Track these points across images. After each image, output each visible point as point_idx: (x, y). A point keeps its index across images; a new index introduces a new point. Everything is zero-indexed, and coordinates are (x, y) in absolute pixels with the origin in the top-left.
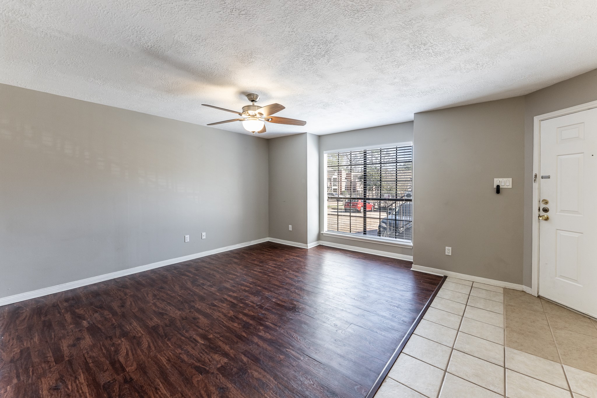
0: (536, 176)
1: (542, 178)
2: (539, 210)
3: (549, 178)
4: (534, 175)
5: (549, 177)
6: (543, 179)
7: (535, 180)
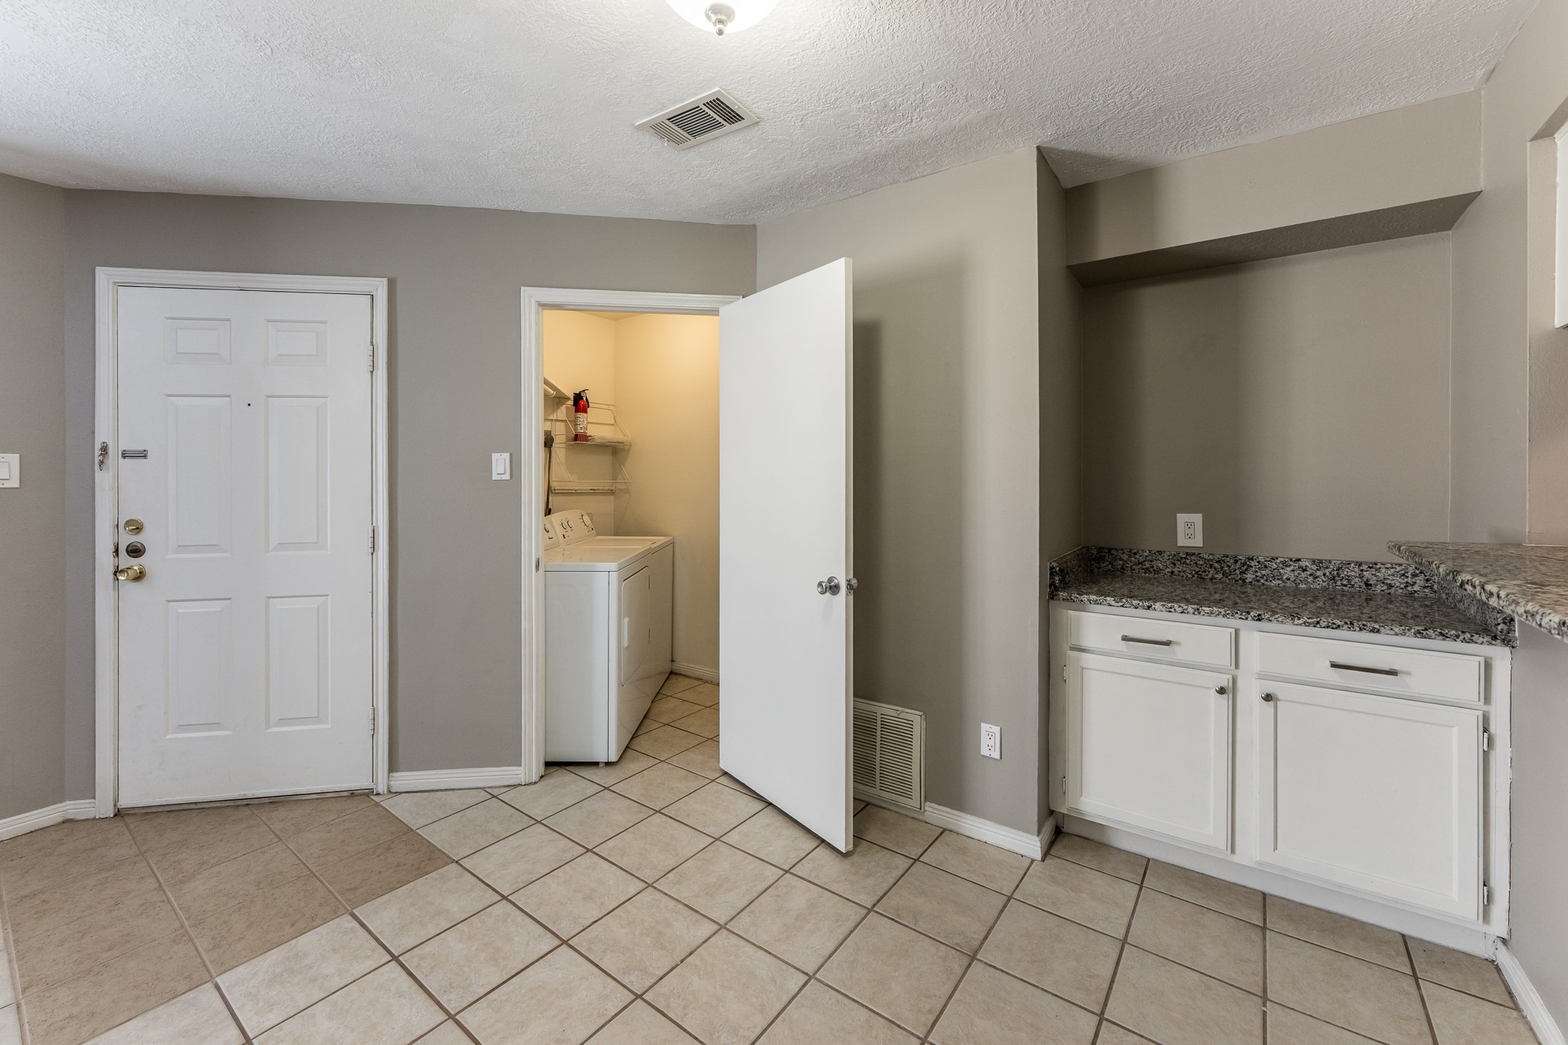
0: (104, 449)
1: (124, 456)
2: (117, 551)
3: (145, 457)
4: (98, 446)
5: (143, 455)
6: (127, 460)
7: (102, 462)
